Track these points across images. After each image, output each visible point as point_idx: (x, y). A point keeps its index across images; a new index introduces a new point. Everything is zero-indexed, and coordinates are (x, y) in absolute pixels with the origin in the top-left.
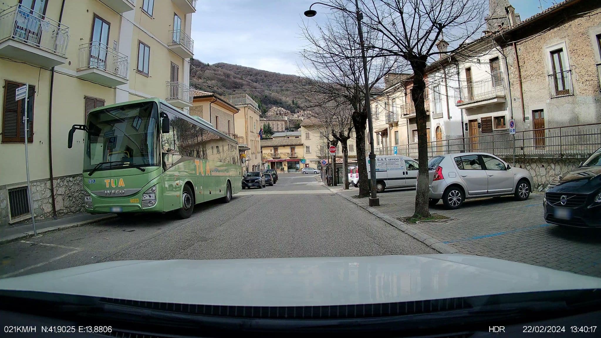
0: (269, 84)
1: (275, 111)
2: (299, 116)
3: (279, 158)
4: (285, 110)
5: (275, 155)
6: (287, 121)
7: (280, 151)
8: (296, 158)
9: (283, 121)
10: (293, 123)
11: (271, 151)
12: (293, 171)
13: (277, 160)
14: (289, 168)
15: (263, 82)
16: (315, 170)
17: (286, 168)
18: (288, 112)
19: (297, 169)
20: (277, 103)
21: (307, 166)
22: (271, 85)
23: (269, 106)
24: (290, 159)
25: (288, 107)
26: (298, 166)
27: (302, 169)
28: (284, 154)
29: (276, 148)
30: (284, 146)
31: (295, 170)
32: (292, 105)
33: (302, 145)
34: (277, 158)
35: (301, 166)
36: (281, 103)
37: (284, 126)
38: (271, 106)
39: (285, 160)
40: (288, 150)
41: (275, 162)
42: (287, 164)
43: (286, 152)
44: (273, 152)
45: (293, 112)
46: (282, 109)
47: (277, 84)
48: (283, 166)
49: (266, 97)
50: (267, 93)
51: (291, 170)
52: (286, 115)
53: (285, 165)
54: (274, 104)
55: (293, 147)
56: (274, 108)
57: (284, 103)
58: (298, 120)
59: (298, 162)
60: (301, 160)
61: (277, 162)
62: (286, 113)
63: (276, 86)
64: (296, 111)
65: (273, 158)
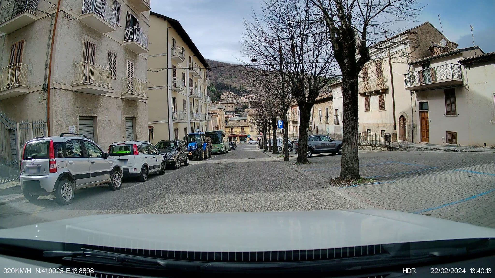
0: (221, 72)
1: (227, 95)
2: (245, 99)
3: (234, 134)
4: (234, 94)
5: (232, 133)
6: (236, 103)
7: (235, 130)
8: (245, 134)
9: (233, 103)
10: (241, 104)
11: (229, 130)
12: (243, 142)
13: (233, 136)
14: (240, 140)
15: (216, 70)
16: (256, 142)
17: (238, 140)
18: (237, 96)
19: (245, 141)
20: (229, 88)
21: (251, 139)
22: (223, 73)
23: (222, 91)
24: (241, 135)
25: (236, 92)
26: (246, 139)
27: (248, 141)
28: (237, 132)
29: (232, 128)
30: (237, 127)
31: (244, 142)
32: (239, 90)
33: (248, 126)
34: (233, 134)
35: (248, 139)
36: (231, 88)
37: (234, 108)
38: (223, 91)
39: (238, 136)
40: (240, 129)
41: (232, 137)
42: (239, 138)
43: (238, 131)
44: (230, 130)
45: (241, 95)
46: (232, 93)
47: (227, 72)
48: (237, 139)
49: (219, 83)
50: (220, 80)
51: (242, 142)
52: (235, 98)
53: (238, 138)
54: (226, 89)
55: (242, 128)
56: (226, 92)
57: (233, 88)
58: (244, 102)
59: (245, 136)
60: (248, 136)
61: (233, 137)
62: (235, 97)
63: (227, 74)
64: (243, 94)
65: (231, 134)
